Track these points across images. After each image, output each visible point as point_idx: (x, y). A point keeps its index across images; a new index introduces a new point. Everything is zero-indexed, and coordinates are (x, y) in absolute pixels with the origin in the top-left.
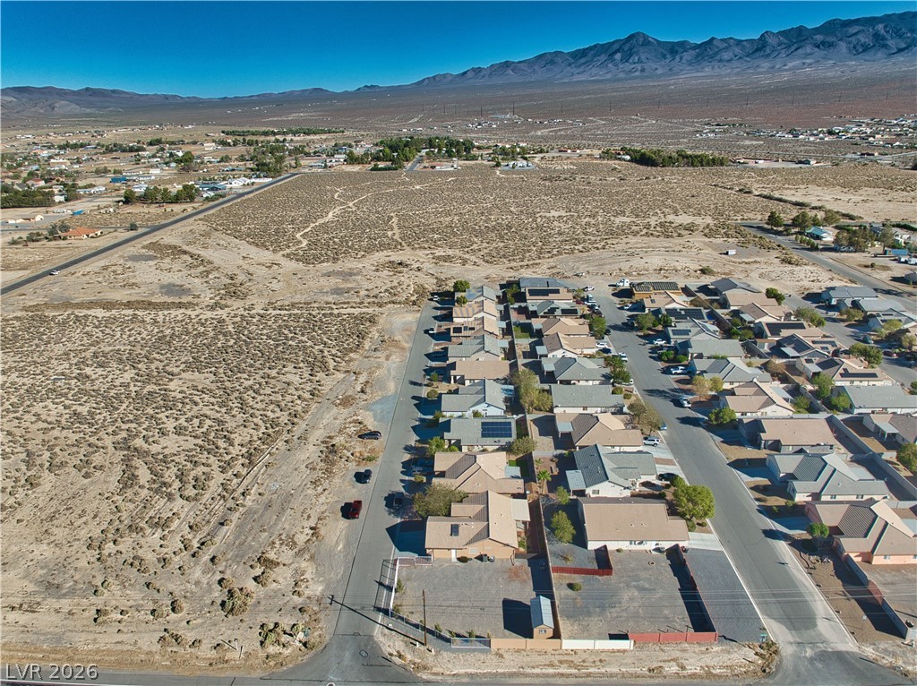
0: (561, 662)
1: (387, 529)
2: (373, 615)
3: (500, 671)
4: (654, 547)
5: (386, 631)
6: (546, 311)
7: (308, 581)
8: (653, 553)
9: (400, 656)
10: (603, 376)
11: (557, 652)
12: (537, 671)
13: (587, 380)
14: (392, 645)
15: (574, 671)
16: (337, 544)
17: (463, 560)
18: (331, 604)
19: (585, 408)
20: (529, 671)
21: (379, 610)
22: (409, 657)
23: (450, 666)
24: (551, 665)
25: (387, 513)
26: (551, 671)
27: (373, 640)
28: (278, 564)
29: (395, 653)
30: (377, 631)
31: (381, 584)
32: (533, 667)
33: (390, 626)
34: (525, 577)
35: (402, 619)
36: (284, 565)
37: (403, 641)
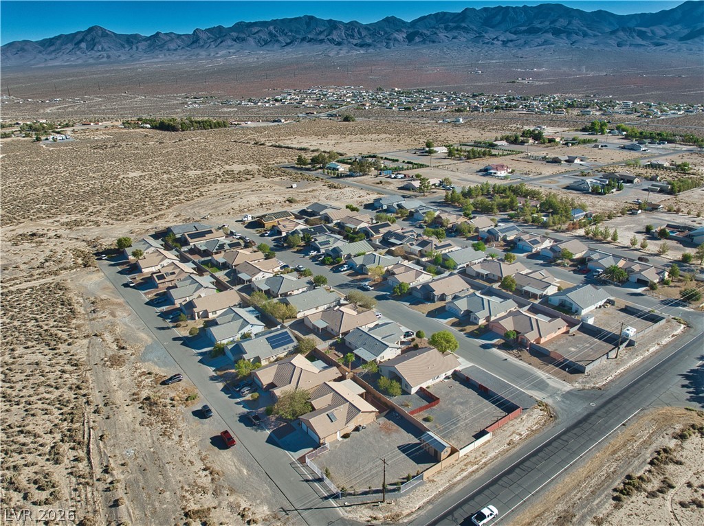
0: (466, 465)
1: (266, 442)
2: (326, 504)
3: (441, 490)
4: (444, 377)
5: (348, 508)
6: (217, 247)
7: (249, 509)
8: (446, 380)
9: (375, 519)
10: (308, 283)
11: (459, 461)
12: (459, 478)
13: (298, 289)
14: (361, 515)
15: (476, 466)
16: (240, 471)
17: (345, 436)
18: (287, 514)
19: (317, 308)
20: (455, 480)
21: (326, 498)
22: (380, 515)
23: (411, 505)
24: (463, 470)
25: (253, 431)
26: (465, 473)
27: (345, 520)
28: (209, 509)
29: (370, 519)
30: (341, 512)
31: (307, 481)
32: (455, 477)
33: (346, 503)
34: (395, 428)
35: (350, 494)
36: (215, 508)
37: (366, 508)
